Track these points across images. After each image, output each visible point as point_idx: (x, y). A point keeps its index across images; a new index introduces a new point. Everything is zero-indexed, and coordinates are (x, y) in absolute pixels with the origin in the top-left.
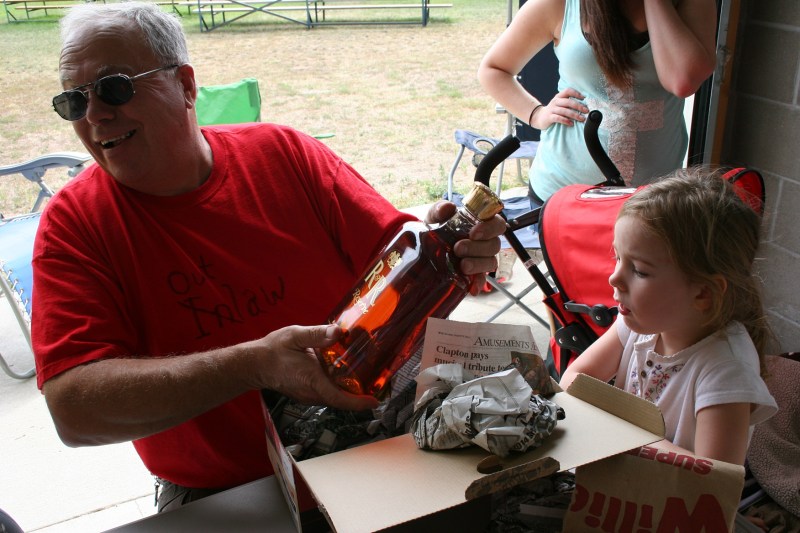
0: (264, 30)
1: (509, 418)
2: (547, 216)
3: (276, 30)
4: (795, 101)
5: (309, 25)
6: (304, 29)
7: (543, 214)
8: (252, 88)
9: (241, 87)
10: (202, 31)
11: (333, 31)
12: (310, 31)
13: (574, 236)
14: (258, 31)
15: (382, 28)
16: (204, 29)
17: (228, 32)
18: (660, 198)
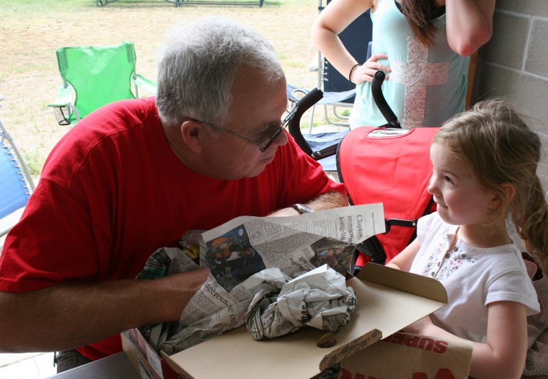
0: (144, 6)
1: (333, 302)
2: (342, 150)
3: (153, 6)
4: (523, 68)
5: (177, 4)
6: (173, 6)
7: (339, 148)
8: (129, 48)
9: (121, 47)
10: (98, 6)
11: (194, 8)
12: (178, 8)
13: (362, 165)
14: (140, 7)
15: (230, 7)
16: (100, 4)
17: (117, 7)
18: (460, 130)
